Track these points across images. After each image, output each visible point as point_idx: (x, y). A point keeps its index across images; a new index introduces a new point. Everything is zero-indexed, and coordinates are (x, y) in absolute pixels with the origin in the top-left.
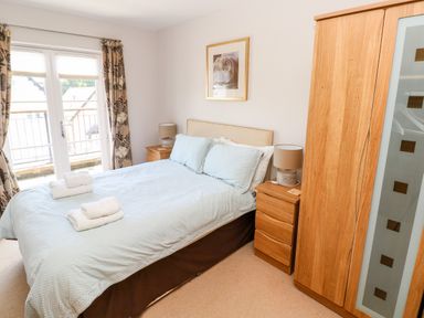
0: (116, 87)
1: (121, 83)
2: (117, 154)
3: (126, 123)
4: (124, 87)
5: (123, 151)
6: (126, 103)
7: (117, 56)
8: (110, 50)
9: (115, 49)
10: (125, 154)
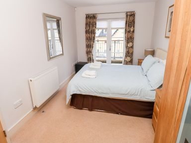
0: (129, 32)
1: (132, 30)
2: (126, 60)
3: (132, 47)
4: (133, 31)
5: (129, 59)
6: (133, 38)
7: (132, 18)
8: (128, 17)
9: (131, 15)
10: (129, 60)
